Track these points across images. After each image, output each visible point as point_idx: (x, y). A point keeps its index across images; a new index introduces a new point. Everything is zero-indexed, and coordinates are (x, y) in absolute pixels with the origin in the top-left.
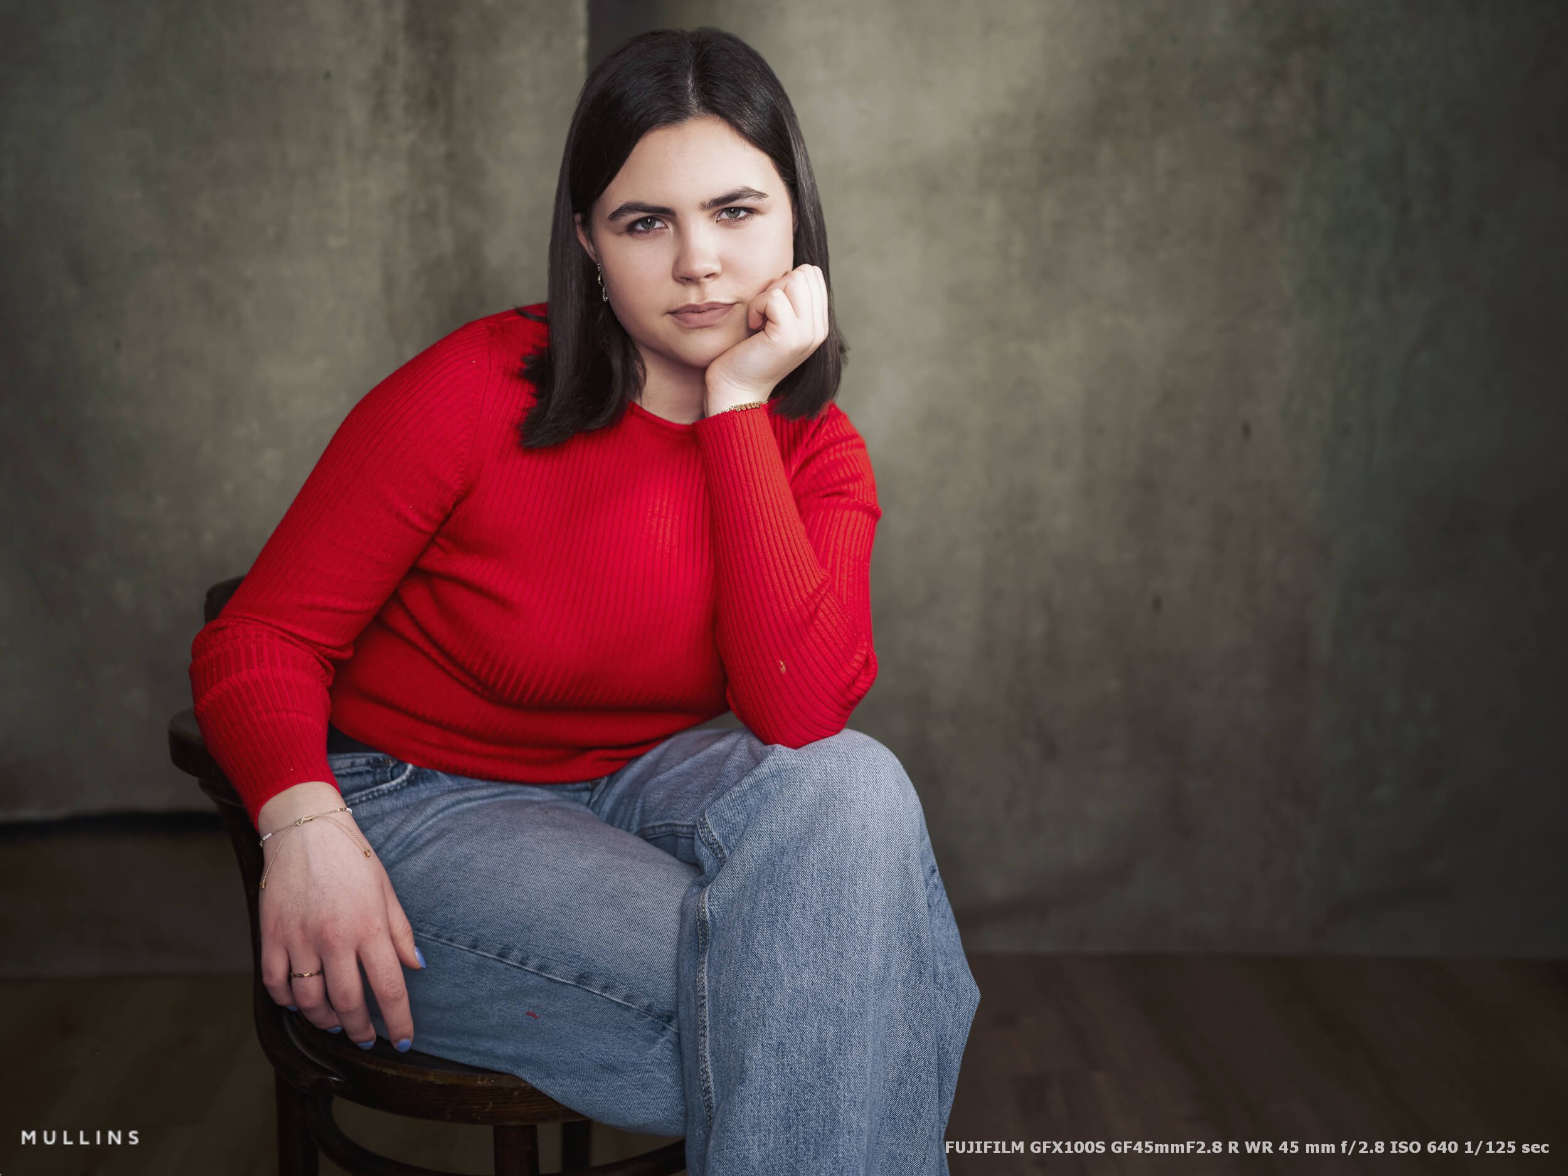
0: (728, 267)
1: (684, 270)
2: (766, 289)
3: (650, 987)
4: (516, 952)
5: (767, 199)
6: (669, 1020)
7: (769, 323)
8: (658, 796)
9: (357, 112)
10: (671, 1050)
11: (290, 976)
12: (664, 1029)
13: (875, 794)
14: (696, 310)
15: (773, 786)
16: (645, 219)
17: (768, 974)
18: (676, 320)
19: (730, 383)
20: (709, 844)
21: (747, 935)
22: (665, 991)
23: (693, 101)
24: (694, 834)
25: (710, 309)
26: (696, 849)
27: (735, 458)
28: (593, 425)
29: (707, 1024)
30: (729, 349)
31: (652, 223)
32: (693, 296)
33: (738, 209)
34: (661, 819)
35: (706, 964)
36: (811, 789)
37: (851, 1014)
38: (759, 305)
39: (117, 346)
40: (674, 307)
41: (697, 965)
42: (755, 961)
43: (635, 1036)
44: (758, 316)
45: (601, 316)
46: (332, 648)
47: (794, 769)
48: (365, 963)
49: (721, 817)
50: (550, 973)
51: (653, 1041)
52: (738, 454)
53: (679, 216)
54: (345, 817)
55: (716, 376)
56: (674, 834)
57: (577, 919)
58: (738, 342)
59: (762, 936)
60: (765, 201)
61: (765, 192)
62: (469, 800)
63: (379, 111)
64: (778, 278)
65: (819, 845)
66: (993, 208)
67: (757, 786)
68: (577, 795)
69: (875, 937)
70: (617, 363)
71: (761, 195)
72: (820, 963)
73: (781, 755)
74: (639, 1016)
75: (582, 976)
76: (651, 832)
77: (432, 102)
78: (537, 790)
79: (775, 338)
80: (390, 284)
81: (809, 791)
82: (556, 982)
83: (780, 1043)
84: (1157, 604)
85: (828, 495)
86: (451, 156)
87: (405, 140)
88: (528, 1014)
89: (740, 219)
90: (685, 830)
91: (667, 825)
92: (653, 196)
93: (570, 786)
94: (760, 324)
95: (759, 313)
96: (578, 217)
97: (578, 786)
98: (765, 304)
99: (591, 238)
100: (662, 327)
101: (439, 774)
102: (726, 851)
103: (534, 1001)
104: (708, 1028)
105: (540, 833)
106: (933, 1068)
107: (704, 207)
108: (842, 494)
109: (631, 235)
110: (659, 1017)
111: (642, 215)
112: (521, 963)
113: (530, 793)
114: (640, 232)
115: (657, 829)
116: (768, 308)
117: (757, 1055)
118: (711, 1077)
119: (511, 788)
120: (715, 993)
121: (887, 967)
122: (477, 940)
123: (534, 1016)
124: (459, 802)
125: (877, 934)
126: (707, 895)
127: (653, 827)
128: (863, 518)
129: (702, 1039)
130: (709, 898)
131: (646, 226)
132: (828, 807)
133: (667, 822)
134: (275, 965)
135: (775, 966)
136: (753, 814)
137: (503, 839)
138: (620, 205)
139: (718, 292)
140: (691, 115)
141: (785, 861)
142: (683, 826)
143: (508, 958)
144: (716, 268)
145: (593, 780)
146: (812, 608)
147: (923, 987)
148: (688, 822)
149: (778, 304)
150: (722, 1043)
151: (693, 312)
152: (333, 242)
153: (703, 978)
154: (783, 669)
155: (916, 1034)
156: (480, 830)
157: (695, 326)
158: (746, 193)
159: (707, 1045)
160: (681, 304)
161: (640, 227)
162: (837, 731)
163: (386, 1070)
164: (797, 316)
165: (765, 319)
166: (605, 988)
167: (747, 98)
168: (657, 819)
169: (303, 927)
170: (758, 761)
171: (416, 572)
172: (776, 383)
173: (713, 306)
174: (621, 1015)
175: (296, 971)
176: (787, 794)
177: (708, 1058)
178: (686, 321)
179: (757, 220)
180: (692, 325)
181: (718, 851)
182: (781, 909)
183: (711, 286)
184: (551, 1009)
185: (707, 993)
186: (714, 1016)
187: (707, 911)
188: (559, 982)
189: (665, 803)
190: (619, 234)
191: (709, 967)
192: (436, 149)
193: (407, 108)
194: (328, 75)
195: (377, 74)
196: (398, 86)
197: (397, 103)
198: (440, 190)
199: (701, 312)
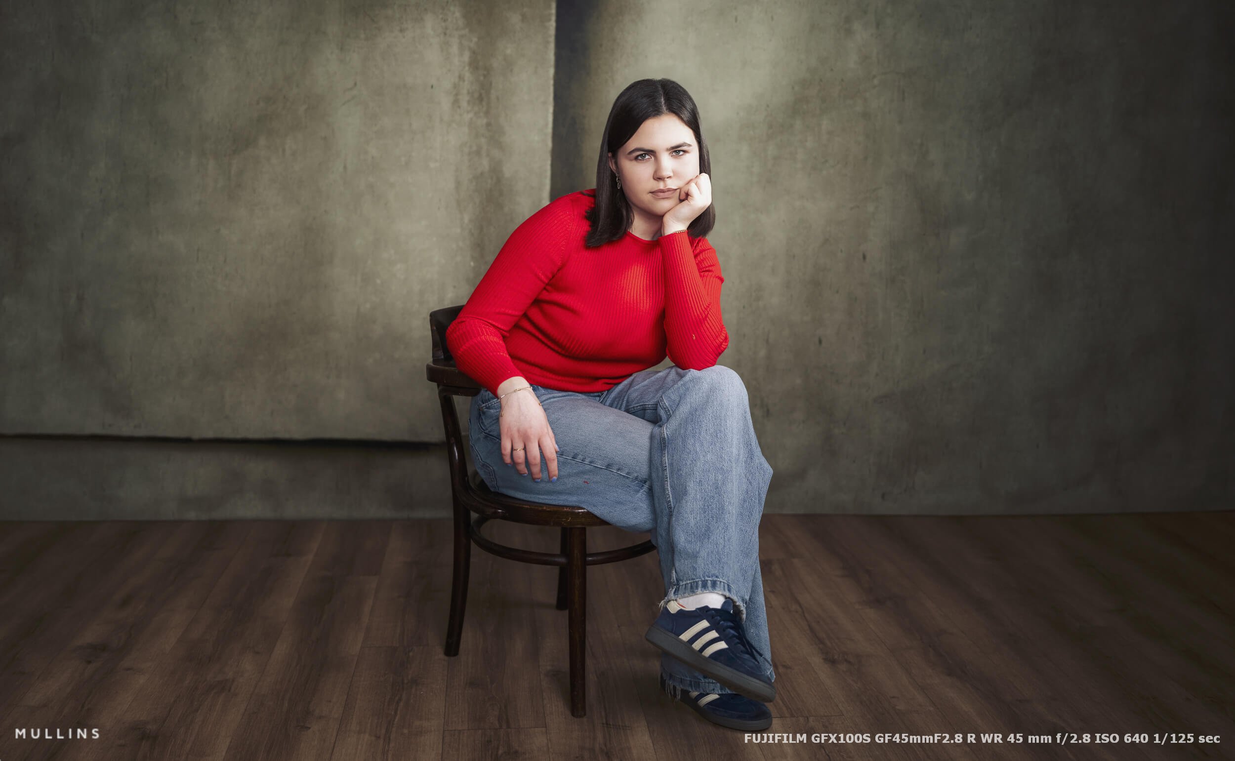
0: (676, 174)
1: (659, 174)
2: (688, 183)
3: (637, 468)
4: (580, 456)
5: (691, 147)
6: (645, 482)
7: (689, 197)
8: (634, 395)
9: (446, 103)
10: (645, 495)
11: (512, 449)
12: (643, 486)
13: (732, 388)
14: (662, 191)
15: (691, 385)
16: (642, 155)
17: (694, 456)
18: (654, 196)
19: (673, 222)
20: (664, 408)
21: (684, 441)
22: (643, 470)
23: (664, 108)
24: (657, 404)
25: (668, 191)
26: (658, 411)
27: (676, 252)
28: (615, 239)
29: (668, 476)
30: (673, 207)
31: (645, 157)
32: (661, 185)
33: (679, 151)
34: (638, 403)
35: (666, 454)
36: (707, 386)
37: (727, 470)
38: (685, 189)
40: (653, 190)
41: (662, 455)
42: (688, 451)
43: (630, 490)
44: (684, 194)
45: (618, 194)
46: (505, 331)
47: (699, 378)
48: (541, 445)
49: (669, 397)
50: (595, 464)
51: (638, 491)
52: (677, 251)
53: (657, 154)
54: (531, 389)
55: (667, 219)
56: (644, 409)
57: (606, 442)
58: (677, 205)
59: (691, 441)
60: (691, 148)
62: (554, 397)
63: (456, 103)
64: (694, 178)
65: (711, 407)
66: (745, 150)
67: (684, 385)
68: (594, 398)
69: (734, 443)
70: (625, 213)
71: (690, 145)
72: (714, 451)
73: (693, 373)
74: (633, 481)
75: (609, 465)
76: (633, 409)
77: (481, 99)
78: (580, 395)
79: (692, 203)
80: (458, 184)
81: (705, 386)
82: (597, 467)
83: (700, 481)
85: (704, 271)
86: (488, 125)
87: (467, 117)
88: (585, 482)
89: (681, 155)
90: (650, 406)
91: (640, 406)
92: (647, 145)
93: (592, 394)
94: (684, 198)
95: (685, 193)
96: (610, 155)
97: (596, 394)
98: (687, 190)
99: (616, 163)
100: (646, 198)
101: (539, 387)
102: (671, 412)
103: (587, 477)
104: (669, 478)
105: (587, 409)
106: (757, 497)
107: (668, 150)
108: (709, 271)
109: (636, 161)
110: (641, 481)
111: (642, 152)
112: (582, 460)
113: (577, 396)
114: (640, 160)
115: (635, 408)
116: (689, 191)
117: (692, 485)
118: (671, 496)
119: (570, 393)
120: (671, 465)
121: (739, 455)
122: (563, 452)
123: (587, 483)
124: (550, 398)
125: (735, 442)
126: (665, 428)
127: (634, 407)
128: (718, 281)
129: (666, 482)
130: (666, 428)
131: (642, 157)
132: (713, 393)
133: (641, 404)
134: (507, 445)
135: (696, 452)
136: (683, 396)
137: (572, 412)
138: (633, 148)
139: (672, 184)
140: (663, 113)
141: (697, 413)
142: (649, 405)
143: (576, 459)
144: (671, 174)
145: (602, 392)
146: (706, 313)
147: (752, 464)
148: (652, 402)
149: (693, 188)
150: (676, 482)
151: (661, 192)
152: (432, 165)
153: (665, 459)
154: (694, 338)
155: (750, 483)
156: (561, 408)
158: (682, 145)
159: (669, 484)
160: (656, 189)
161: (640, 158)
162: (714, 365)
163: (524, 506)
164: (701, 193)
165: (687, 195)
166: (619, 470)
167: (685, 107)
168: (635, 404)
169: (519, 431)
170: (681, 376)
171: (537, 302)
172: (690, 223)
173: (669, 190)
174: (624, 481)
175: (515, 448)
176: (697, 387)
177: (669, 489)
178: (658, 196)
179: (687, 155)
180: (660, 198)
181: (668, 411)
182: (697, 431)
183: (668, 181)
184: (595, 480)
185: (667, 465)
186: (672, 473)
187: (665, 433)
188: (599, 467)
189: (639, 397)
190: (631, 160)
191: (668, 455)
192: (482, 121)
193: (469, 102)
194: (432, 87)
195: (455, 86)
196: (465, 91)
197: (464, 99)
198: (483, 141)
199: (664, 192)
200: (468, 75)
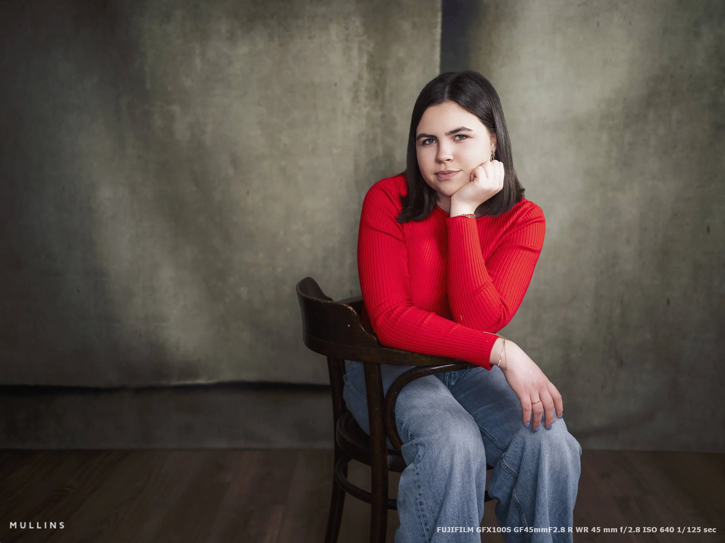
0: (456, 157)
1: (440, 158)
2: (476, 167)
5: (472, 132)
9: (347, 99)
16: (428, 140)
18: (438, 177)
19: (461, 204)
23: (446, 96)
30: (461, 188)
31: (432, 141)
32: (443, 168)
33: (463, 136)
39: (248, 192)
40: (436, 172)
53: (439, 139)
55: (456, 199)
58: (463, 186)
61: (472, 129)
63: (355, 98)
66: (605, 137)
77: (376, 95)
80: (357, 167)
84: (668, 302)
86: (383, 117)
87: (365, 110)
89: (462, 140)
95: (472, 175)
100: (434, 180)
107: (447, 134)
109: (425, 145)
111: (428, 138)
114: (427, 144)
116: (476, 173)
131: (430, 142)
139: (452, 167)
140: (445, 101)
144: (451, 157)
152: (335, 151)
157: (443, 180)
158: (463, 129)
160: (438, 171)
161: (427, 142)
164: (488, 177)
172: (479, 206)
173: (450, 172)
178: (441, 177)
183: (449, 164)
190: (421, 145)
192: (378, 114)
193: (366, 98)
194: (336, 85)
195: (355, 84)
196: (363, 89)
197: (363, 95)
198: (378, 130)
199: (445, 174)
200: (366, 75)
